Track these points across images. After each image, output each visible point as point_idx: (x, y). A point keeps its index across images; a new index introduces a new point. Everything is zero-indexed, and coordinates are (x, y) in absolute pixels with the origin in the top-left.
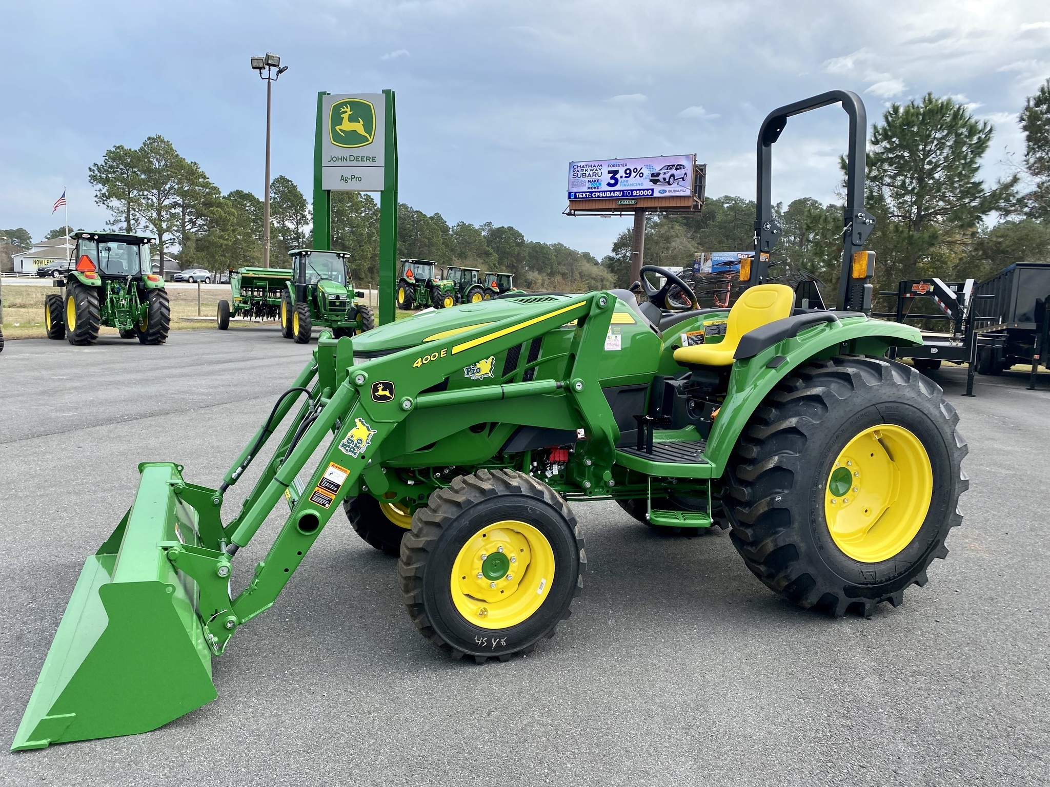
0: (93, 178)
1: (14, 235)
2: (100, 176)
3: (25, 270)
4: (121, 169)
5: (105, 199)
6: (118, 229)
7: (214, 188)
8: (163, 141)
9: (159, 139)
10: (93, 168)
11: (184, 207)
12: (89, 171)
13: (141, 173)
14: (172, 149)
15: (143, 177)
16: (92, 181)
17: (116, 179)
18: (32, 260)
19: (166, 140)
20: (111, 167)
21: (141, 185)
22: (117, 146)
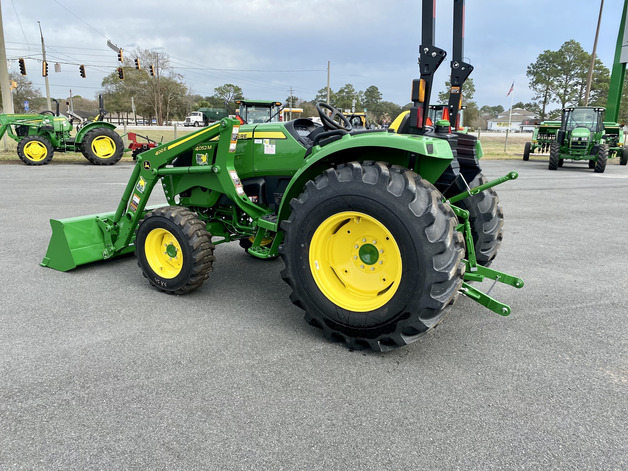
0: (529, 72)
1: (496, 109)
2: (533, 71)
3: (492, 129)
4: (547, 65)
5: (534, 84)
6: (538, 102)
7: (606, 69)
8: (574, 43)
9: (572, 42)
10: (530, 66)
11: (583, 85)
12: (527, 68)
13: (559, 66)
14: (579, 48)
15: (559, 68)
16: (528, 74)
17: (542, 72)
18: (496, 123)
19: (576, 42)
20: (541, 64)
21: (557, 74)
22: (546, 50)
